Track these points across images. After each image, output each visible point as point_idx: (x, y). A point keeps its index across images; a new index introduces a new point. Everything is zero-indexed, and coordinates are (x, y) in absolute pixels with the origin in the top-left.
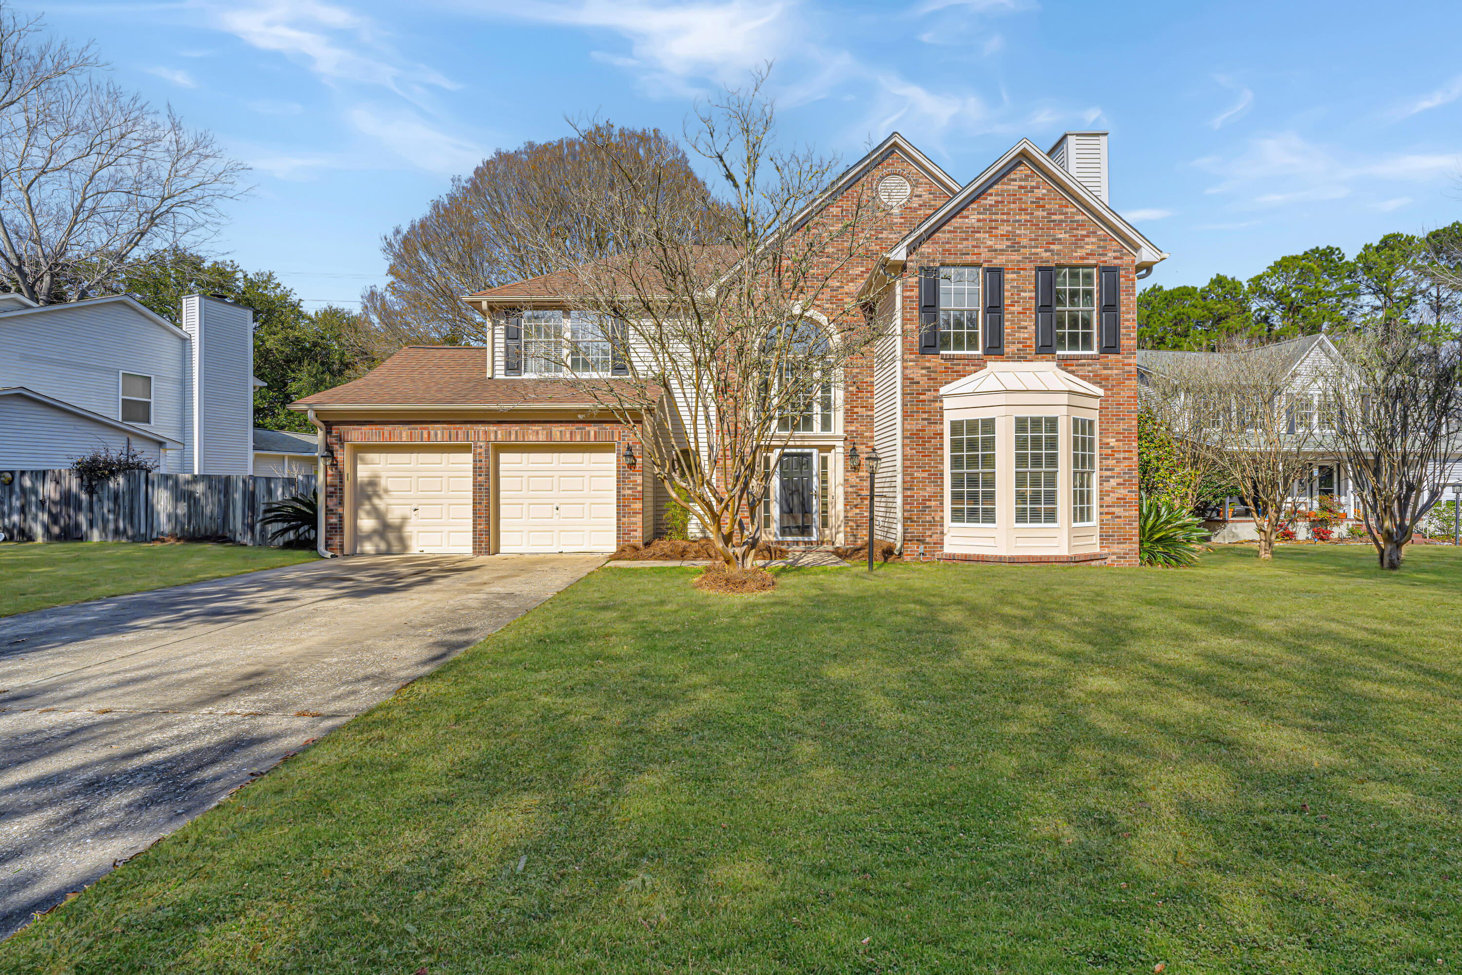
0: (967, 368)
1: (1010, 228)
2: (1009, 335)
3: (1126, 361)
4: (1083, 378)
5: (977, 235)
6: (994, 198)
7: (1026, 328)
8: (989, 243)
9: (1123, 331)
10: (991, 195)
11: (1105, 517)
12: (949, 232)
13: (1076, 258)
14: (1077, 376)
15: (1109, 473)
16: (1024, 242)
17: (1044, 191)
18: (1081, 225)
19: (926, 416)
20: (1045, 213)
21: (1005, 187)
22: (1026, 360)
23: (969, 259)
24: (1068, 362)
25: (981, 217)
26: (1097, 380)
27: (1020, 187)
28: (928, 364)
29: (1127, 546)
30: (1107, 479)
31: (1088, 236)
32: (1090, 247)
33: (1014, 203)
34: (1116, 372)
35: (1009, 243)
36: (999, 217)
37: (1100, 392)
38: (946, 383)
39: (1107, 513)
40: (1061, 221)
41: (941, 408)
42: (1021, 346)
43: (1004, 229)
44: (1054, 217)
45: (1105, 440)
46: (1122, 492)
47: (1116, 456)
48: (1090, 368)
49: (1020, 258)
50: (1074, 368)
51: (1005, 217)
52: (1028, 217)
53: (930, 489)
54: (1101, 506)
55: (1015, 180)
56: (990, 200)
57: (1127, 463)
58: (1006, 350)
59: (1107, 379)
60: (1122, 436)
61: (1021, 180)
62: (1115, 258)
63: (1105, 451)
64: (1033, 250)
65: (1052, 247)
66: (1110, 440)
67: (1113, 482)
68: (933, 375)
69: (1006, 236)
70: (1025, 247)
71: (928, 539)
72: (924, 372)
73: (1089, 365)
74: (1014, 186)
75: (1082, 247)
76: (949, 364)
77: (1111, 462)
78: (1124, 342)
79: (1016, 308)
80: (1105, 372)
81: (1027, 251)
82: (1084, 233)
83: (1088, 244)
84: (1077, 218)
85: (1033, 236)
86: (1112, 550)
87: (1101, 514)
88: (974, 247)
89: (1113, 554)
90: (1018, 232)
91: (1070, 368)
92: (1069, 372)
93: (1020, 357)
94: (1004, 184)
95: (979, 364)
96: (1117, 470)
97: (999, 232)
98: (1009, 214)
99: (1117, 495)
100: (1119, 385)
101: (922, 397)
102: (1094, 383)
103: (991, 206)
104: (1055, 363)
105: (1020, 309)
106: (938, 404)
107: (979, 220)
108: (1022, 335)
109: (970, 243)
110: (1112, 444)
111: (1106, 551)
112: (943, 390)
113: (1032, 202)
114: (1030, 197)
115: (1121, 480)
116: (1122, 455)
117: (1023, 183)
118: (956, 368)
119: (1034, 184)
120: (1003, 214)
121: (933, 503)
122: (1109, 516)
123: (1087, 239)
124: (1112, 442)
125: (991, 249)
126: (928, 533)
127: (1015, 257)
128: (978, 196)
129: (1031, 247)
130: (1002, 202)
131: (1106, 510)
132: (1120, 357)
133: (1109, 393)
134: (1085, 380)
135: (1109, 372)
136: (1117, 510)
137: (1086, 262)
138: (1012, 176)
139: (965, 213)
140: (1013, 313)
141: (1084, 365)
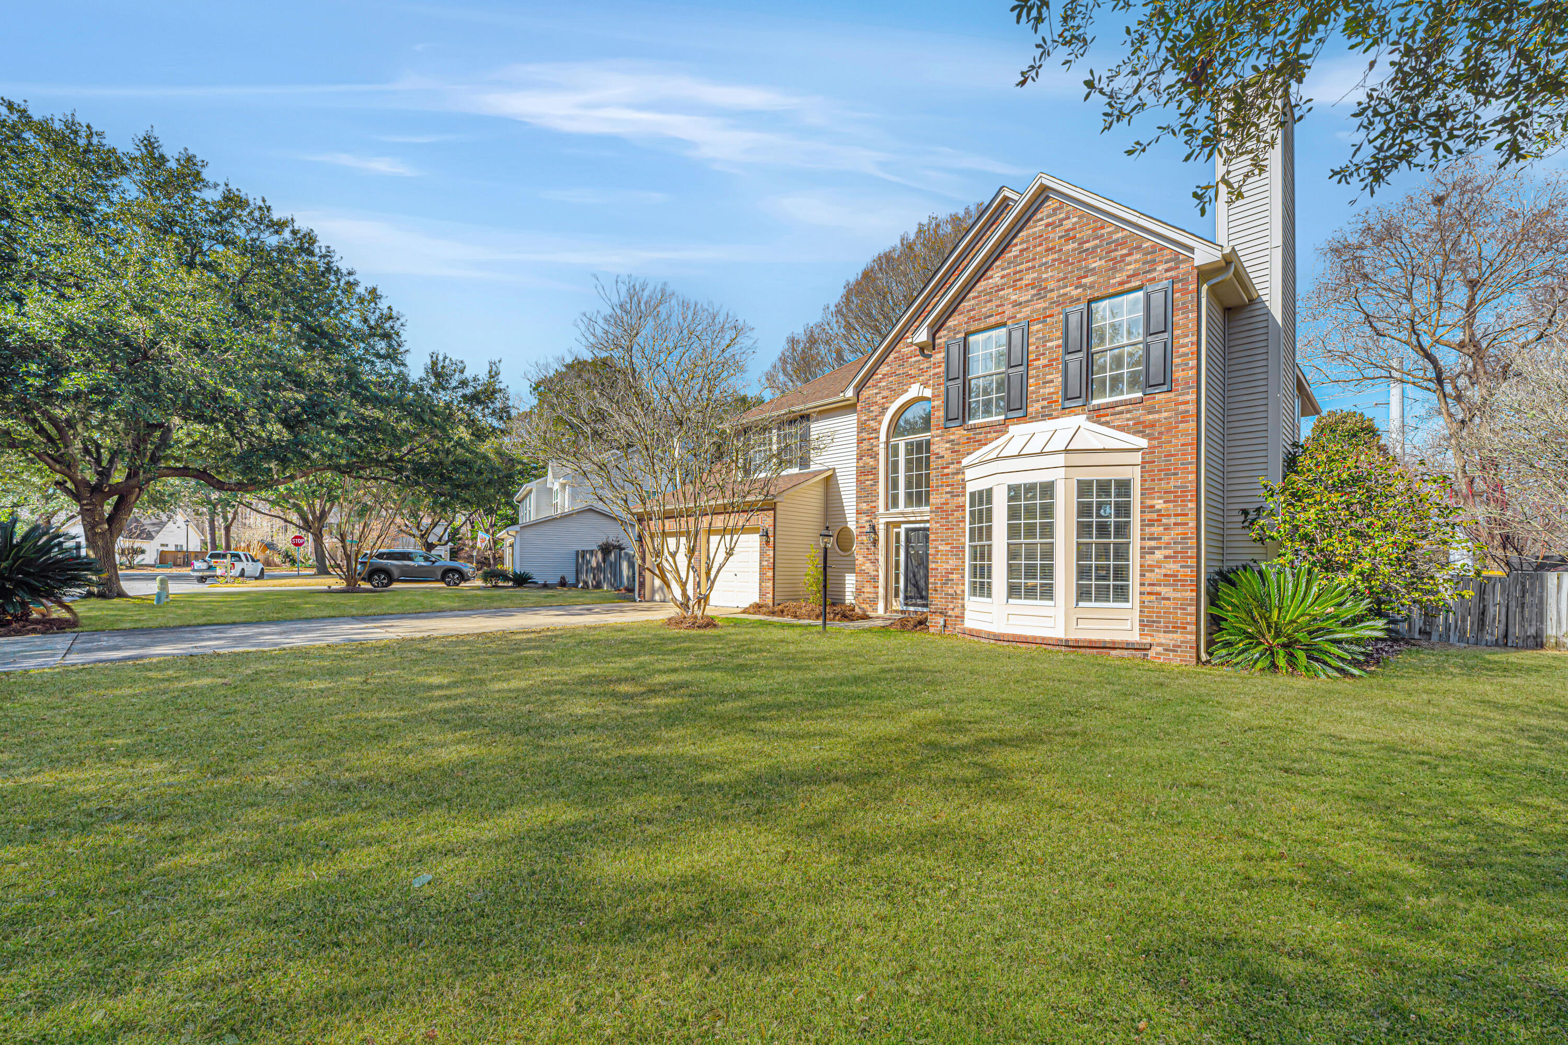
0: (989, 436)
1: (1035, 275)
2: (1033, 393)
3: (1181, 399)
4: (1120, 428)
5: (1001, 293)
6: (1019, 247)
7: (1052, 381)
8: (1013, 298)
9: (1177, 361)
10: (1016, 245)
11: (1147, 598)
12: (974, 298)
13: (1114, 285)
14: (1113, 427)
15: (1153, 543)
16: (1052, 285)
17: (1075, 219)
18: (1121, 244)
19: (948, 489)
20: (1076, 245)
21: (1031, 231)
22: (1050, 417)
23: (992, 321)
24: (1102, 412)
25: (1005, 272)
26: (1139, 429)
27: (1047, 225)
28: (952, 437)
29: (1178, 637)
30: (1152, 550)
31: (1130, 254)
32: (1132, 266)
33: (1040, 245)
34: (1166, 414)
35: (1034, 292)
36: (1023, 267)
37: (1143, 443)
38: (968, 454)
39: (1149, 593)
40: (1096, 247)
41: (963, 480)
42: (1045, 403)
43: (1029, 277)
44: (1086, 246)
45: (1149, 502)
46: (1172, 567)
47: (1164, 521)
48: (1129, 416)
49: (1046, 305)
50: (1108, 418)
51: (1030, 264)
52: (1056, 256)
53: (953, 562)
54: (1142, 584)
55: (1042, 219)
56: (1015, 251)
57: (1180, 529)
58: (1030, 410)
59: (1152, 425)
60: (1173, 496)
61: (1048, 216)
62: (1167, 271)
63: (1148, 516)
64: (1062, 291)
65: (1084, 281)
66: (1155, 502)
67: (1159, 555)
68: (957, 448)
69: (1032, 285)
70: (1052, 290)
71: (950, 613)
72: (948, 445)
73: (1128, 412)
74: (1041, 226)
75: (1121, 270)
76: (971, 434)
77: (1157, 530)
78: (1179, 375)
79: (1043, 361)
80: (1151, 417)
81: (1054, 295)
82: (1125, 251)
83: (1129, 264)
84: (1115, 237)
85: (1061, 275)
86: (1157, 640)
87: (1142, 593)
88: (998, 306)
89: (1159, 645)
90: (1044, 276)
91: (1103, 419)
92: (1102, 424)
93: (1046, 416)
94: (1031, 228)
95: (1001, 429)
96: (1165, 539)
97: (1024, 282)
98: (1034, 259)
99: (1163, 571)
100: (1169, 430)
101: (946, 471)
102: (1135, 433)
103: (1015, 257)
104: (1085, 416)
105: (1046, 362)
106: (960, 477)
107: (1002, 277)
108: (1047, 391)
109: (994, 304)
110: (1158, 507)
111: (1148, 640)
112: (965, 462)
113: (1060, 238)
114: (1060, 232)
115: (1170, 552)
116: (1173, 520)
117: (1050, 220)
118: (978, 437)
119: (1063, 216)
120: (1028, 262)
121: (954, 576)
122: (1153, 597)
123: (1128, 259)
124: (1159, 504)
125: (1016, 304)
126: (951, 606)
127: (1042, 304)
128: (1002, 252)
129: (1059, 288)
130: (1028, 248)
131: (1148, 589)
132: (1172, 395)
133: (1155, 443)
134: (1123, 430)
135: (1157, 416)
136: (1165, 591)
137: (1127, 286)
138: (1039, 216)
139: (989, 273)
140: (1038, 368)
141: (1122, 413)
